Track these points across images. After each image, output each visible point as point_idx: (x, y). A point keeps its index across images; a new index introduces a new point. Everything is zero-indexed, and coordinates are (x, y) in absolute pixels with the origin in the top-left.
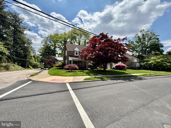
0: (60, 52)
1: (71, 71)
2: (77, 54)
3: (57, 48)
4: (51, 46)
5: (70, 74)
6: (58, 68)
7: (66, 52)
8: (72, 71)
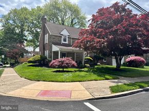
0: (30, 38)
1: (62, 69)
2: (65, 40)
3: (25, 32)
4: (16, 28)
5: (66, 75)
6: (31, 64)
7: (47, 37)
8: (65, 70)
